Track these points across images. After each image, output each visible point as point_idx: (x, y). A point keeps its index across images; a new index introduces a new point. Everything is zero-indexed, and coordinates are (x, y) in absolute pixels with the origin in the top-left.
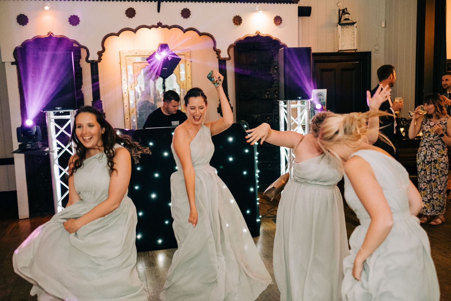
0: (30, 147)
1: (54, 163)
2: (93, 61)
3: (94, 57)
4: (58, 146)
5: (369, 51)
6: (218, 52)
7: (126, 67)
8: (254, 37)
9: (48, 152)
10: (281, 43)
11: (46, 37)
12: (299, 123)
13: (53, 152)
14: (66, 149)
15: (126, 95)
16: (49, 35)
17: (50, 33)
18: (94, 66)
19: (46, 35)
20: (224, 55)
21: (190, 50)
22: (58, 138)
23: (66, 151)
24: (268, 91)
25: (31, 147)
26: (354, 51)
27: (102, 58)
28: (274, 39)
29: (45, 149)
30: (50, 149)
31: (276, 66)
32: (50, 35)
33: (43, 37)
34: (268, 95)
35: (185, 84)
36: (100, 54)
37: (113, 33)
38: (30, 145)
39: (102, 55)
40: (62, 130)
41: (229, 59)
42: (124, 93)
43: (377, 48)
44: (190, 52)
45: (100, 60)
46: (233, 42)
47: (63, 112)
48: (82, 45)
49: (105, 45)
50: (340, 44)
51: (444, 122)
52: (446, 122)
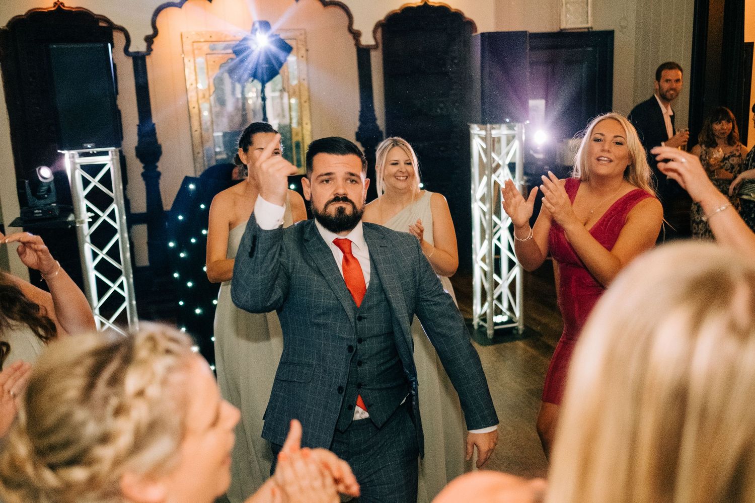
0: (41, 215)
1: (84, 242)
2: (138, 53)
3: (137, 45)
4: (89, 210)
5: (610, 28)
6: (356, 35)
7: (195, 60)
8: (419, 7)
9: (74, 223)
10: (465, 18)
11: (51, 11)
12: (504, 162)
13: (82, 222)
14: (104, 216)
15: (194, 111)
16: (57, 6)
17: (58, 3)
18: (139, 62)
19: (51, 8)
20: (367, 40)
21: (305, 30)
22: (88, 197)
23: (105, 221)
24: (442, 102)
25: (43, 215)
26: (587, 30)
27: (153, 47)
28: (453, 11)
29: (67, 216)
30: (76, 218)
31: (455, 58)
32: (59, 6)
33: (46, 11)
34: (441, 109)
35: (297, 90)
36: (150, 40)
37: (172, 3)
38: (40, 211)
39: (152, 42)
40: (95, 182)
41: (376, 47)
42: (191, 107)
43: (624, 23)
44: (305, 33)
45: (149, 50)
46: (381, 16)
47: (95, 152)
48: (116, 25)
49: (158, 25)
50: (563, 18)
51: (738, 154)
52: (740, 154)
